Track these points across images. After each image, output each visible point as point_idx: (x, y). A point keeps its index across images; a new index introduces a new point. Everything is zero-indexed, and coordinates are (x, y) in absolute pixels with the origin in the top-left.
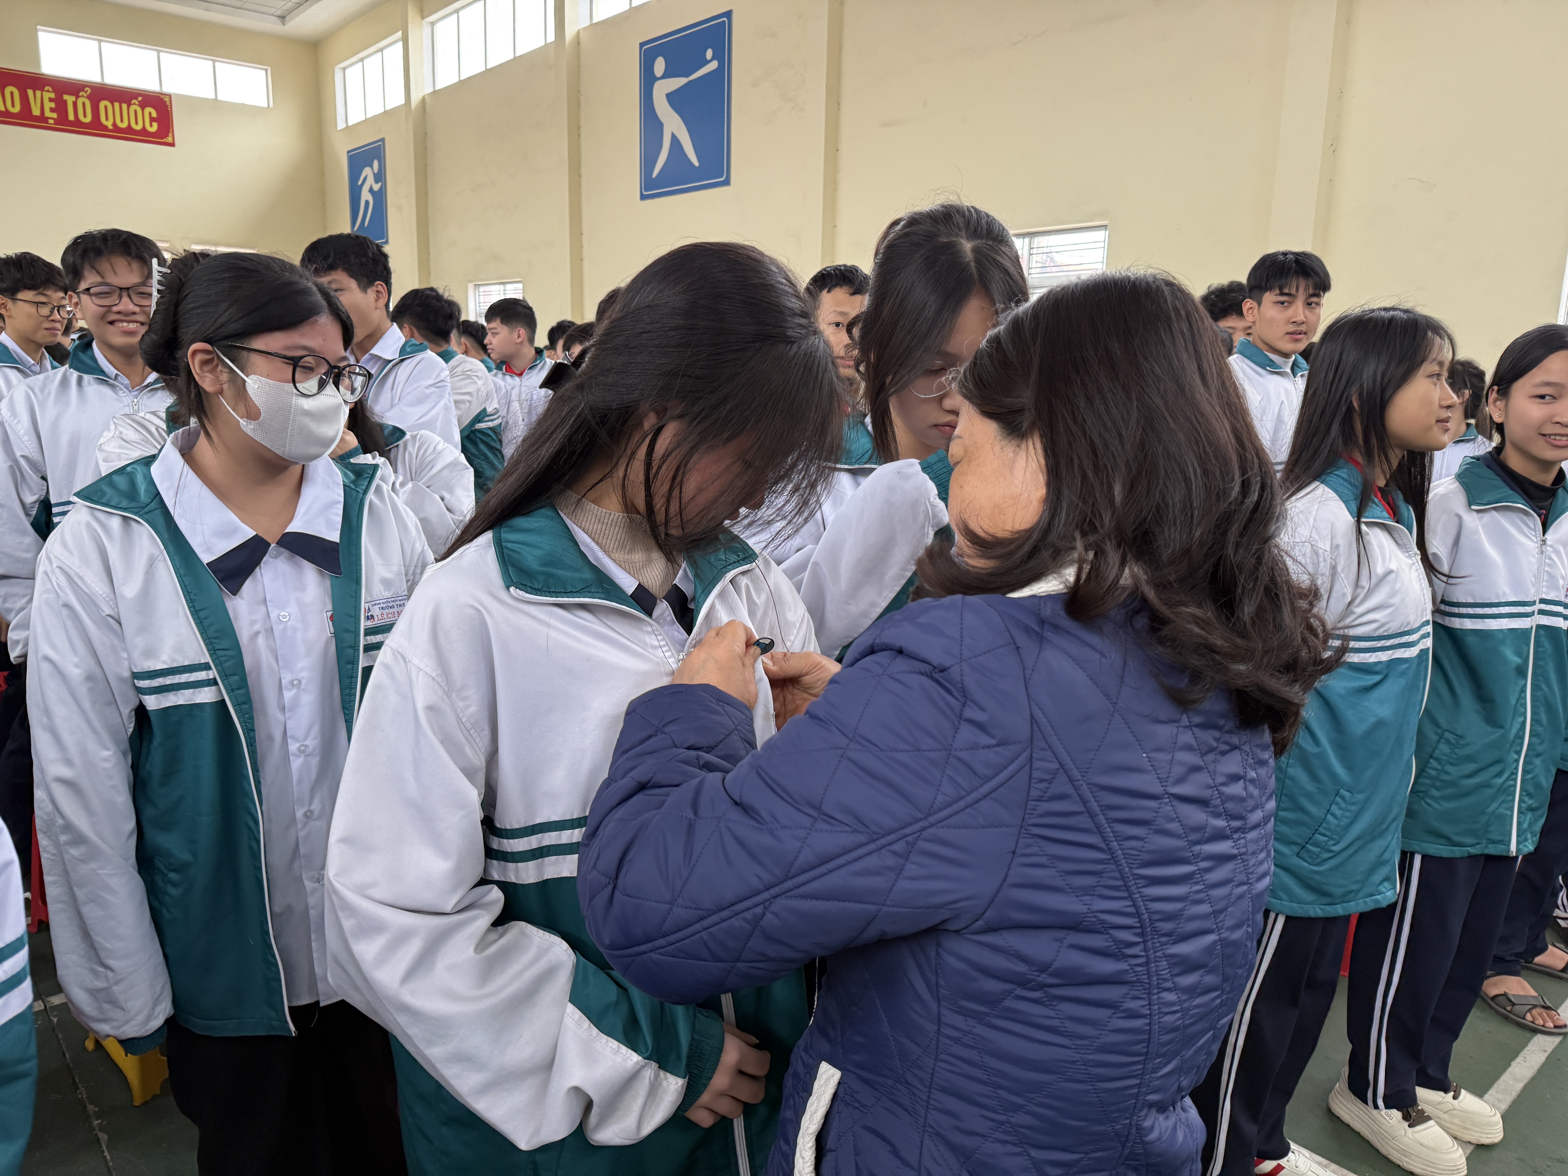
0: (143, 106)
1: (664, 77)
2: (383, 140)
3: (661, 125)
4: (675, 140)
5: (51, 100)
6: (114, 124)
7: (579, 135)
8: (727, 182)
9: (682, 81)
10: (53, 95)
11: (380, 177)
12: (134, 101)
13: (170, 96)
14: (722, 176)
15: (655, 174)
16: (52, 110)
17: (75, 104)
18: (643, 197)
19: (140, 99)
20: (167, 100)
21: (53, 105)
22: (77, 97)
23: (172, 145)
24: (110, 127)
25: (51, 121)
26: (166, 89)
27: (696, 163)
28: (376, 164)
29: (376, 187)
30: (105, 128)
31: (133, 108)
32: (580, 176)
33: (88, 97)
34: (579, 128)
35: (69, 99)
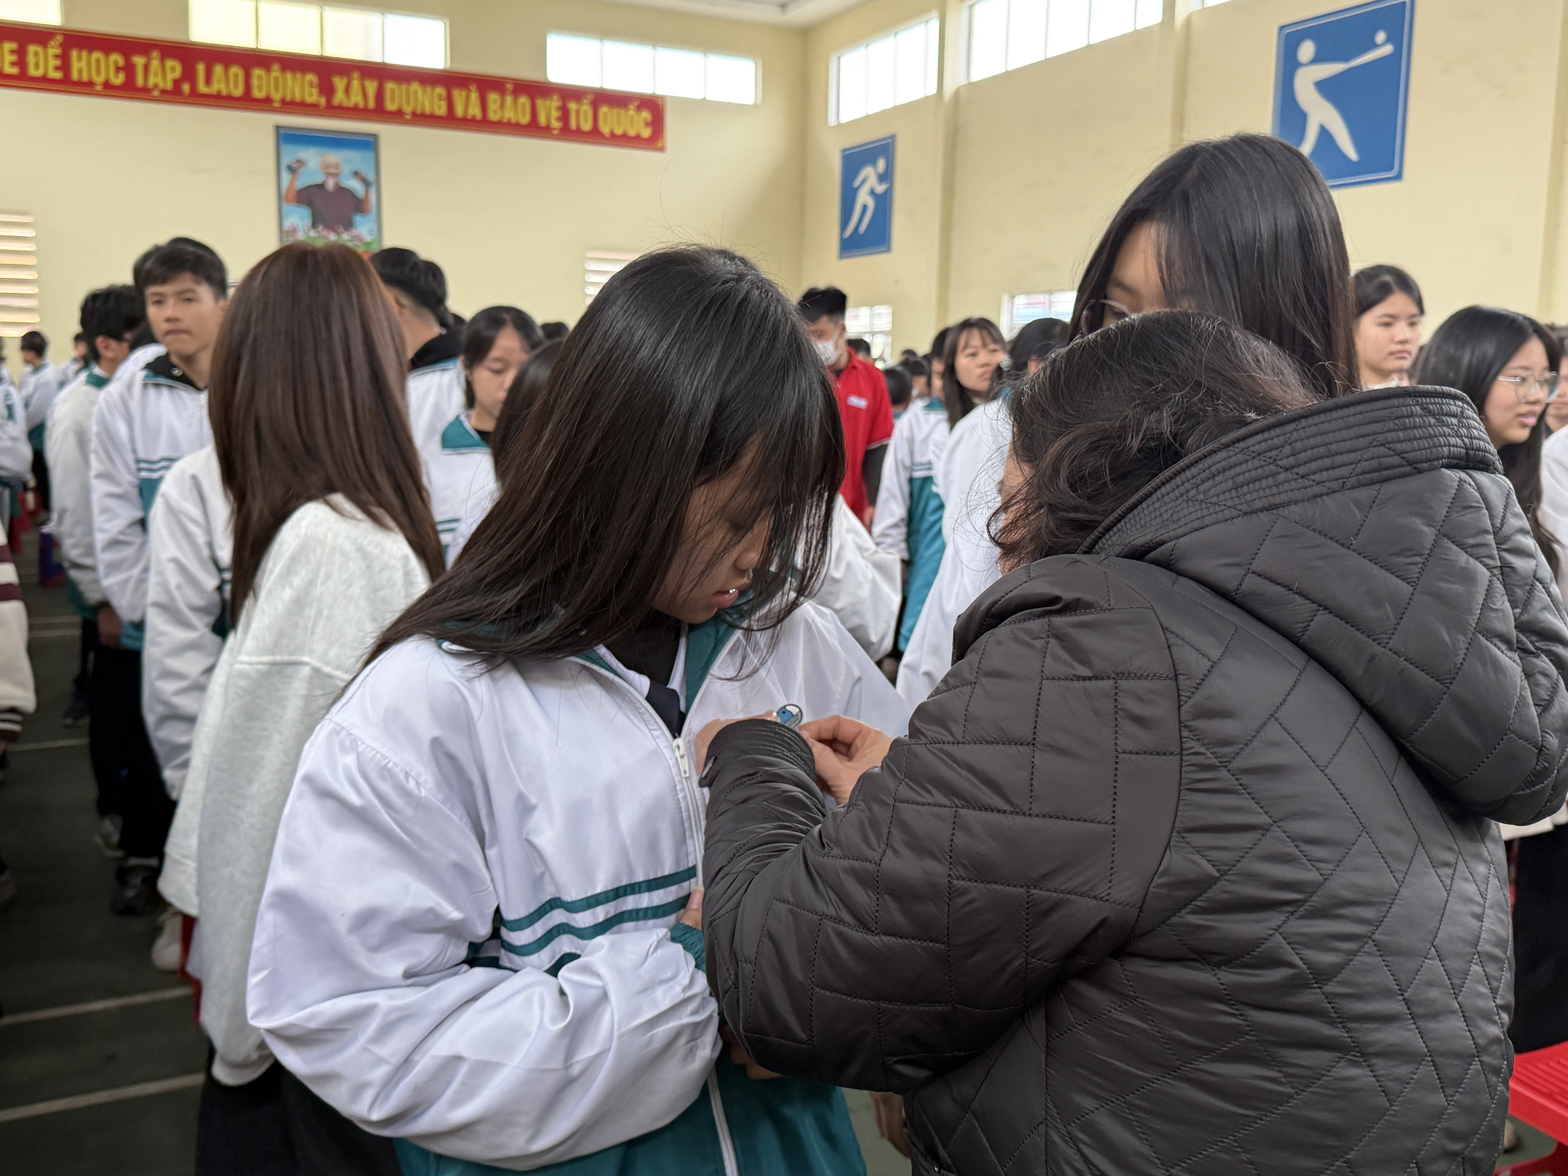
0: (638, 110)
2: (893, 137)
3: (1304, 117)
4: (1324, 133)
5: (557, 108)
6: (612, 132)
8: (1398, 177)
9: (1340, 67)
10: (558, 104)
11: (886, 177)
12: (632, 106)
13: (663, 98)
14: (1392, 171)
16: (557, 119)
17: (578, 112)
19: (637, 103)
20: (661, 102)
21: (558, 114)
22: (580, 103)
23: (662, 150)
24: (608, 134)
25: (556, 131)
26: (660, 92)
27: (1353, 156)
28: (881, 164)
29: (880, 189)
30: (603, 135)
31: (630, 113)
33: (590, 104)
35: (573, 106)
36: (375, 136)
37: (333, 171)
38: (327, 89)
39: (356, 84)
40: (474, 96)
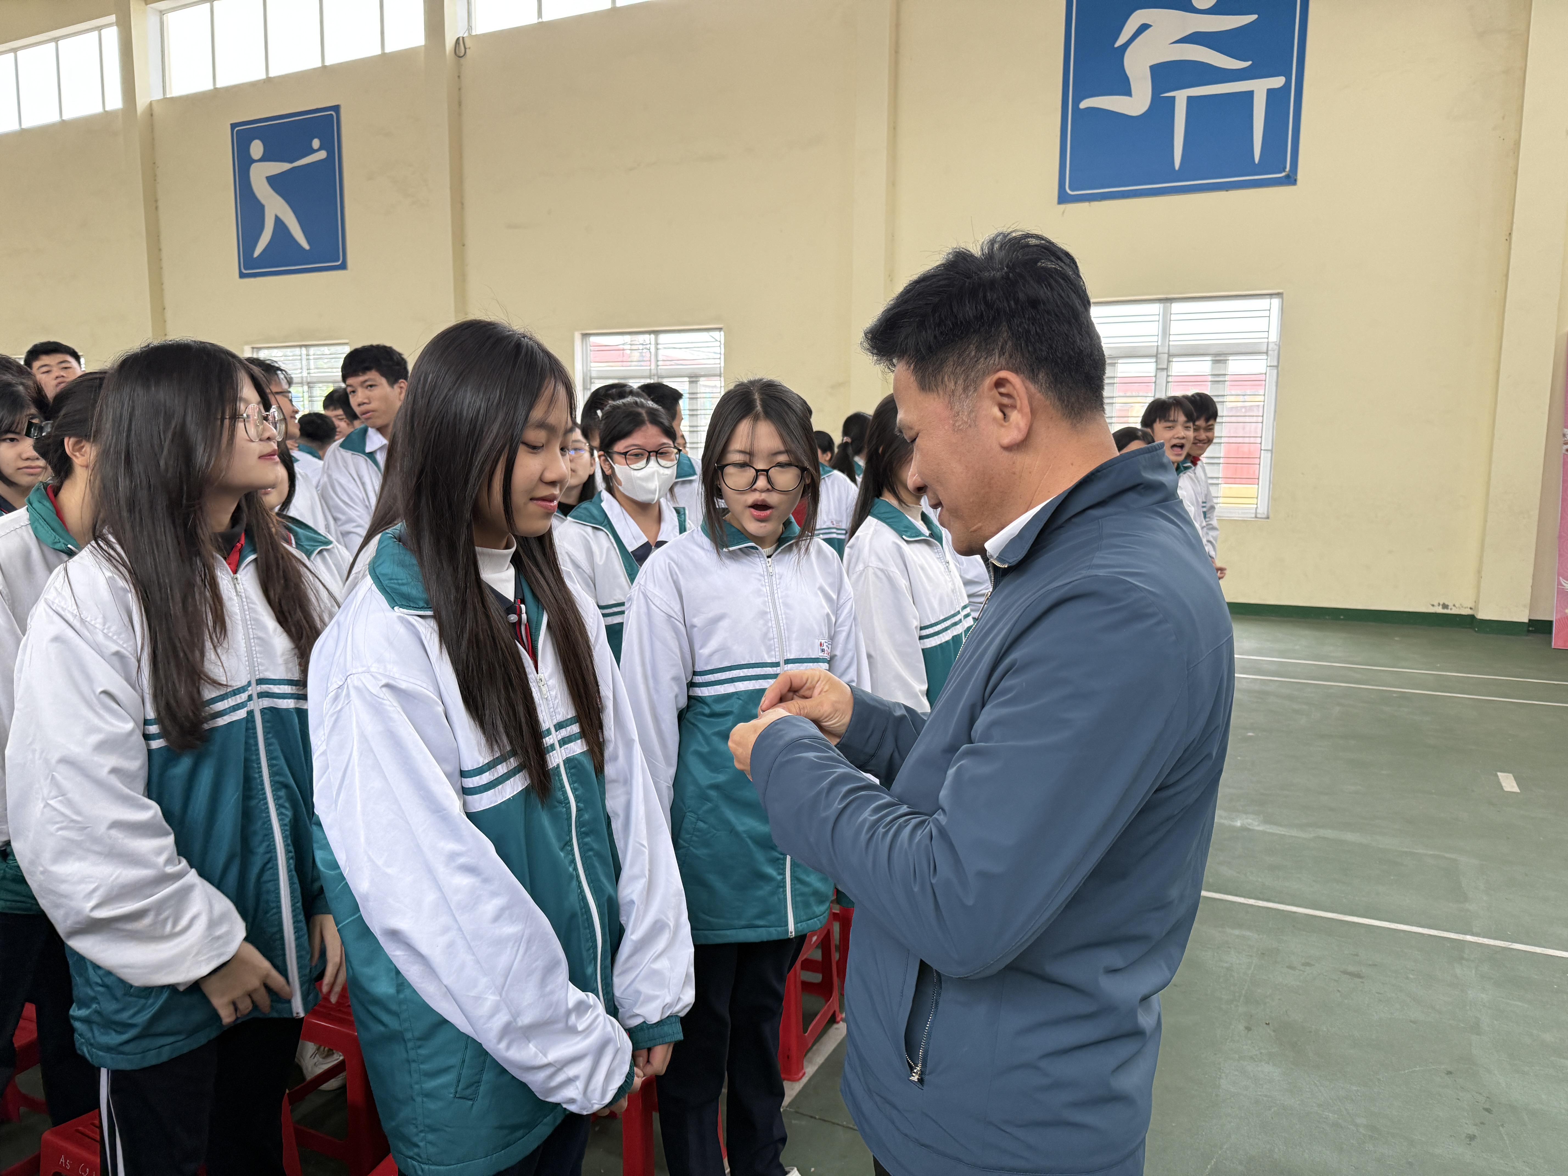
1: (261, 160)
3: (262, 207)
7: (157, 208)
8: (343, 266)
9: (286, 166)
14: (338, 260)
15: (257, 253)
18: (242, 276)
32: (160, 250)
34: (156, 201)
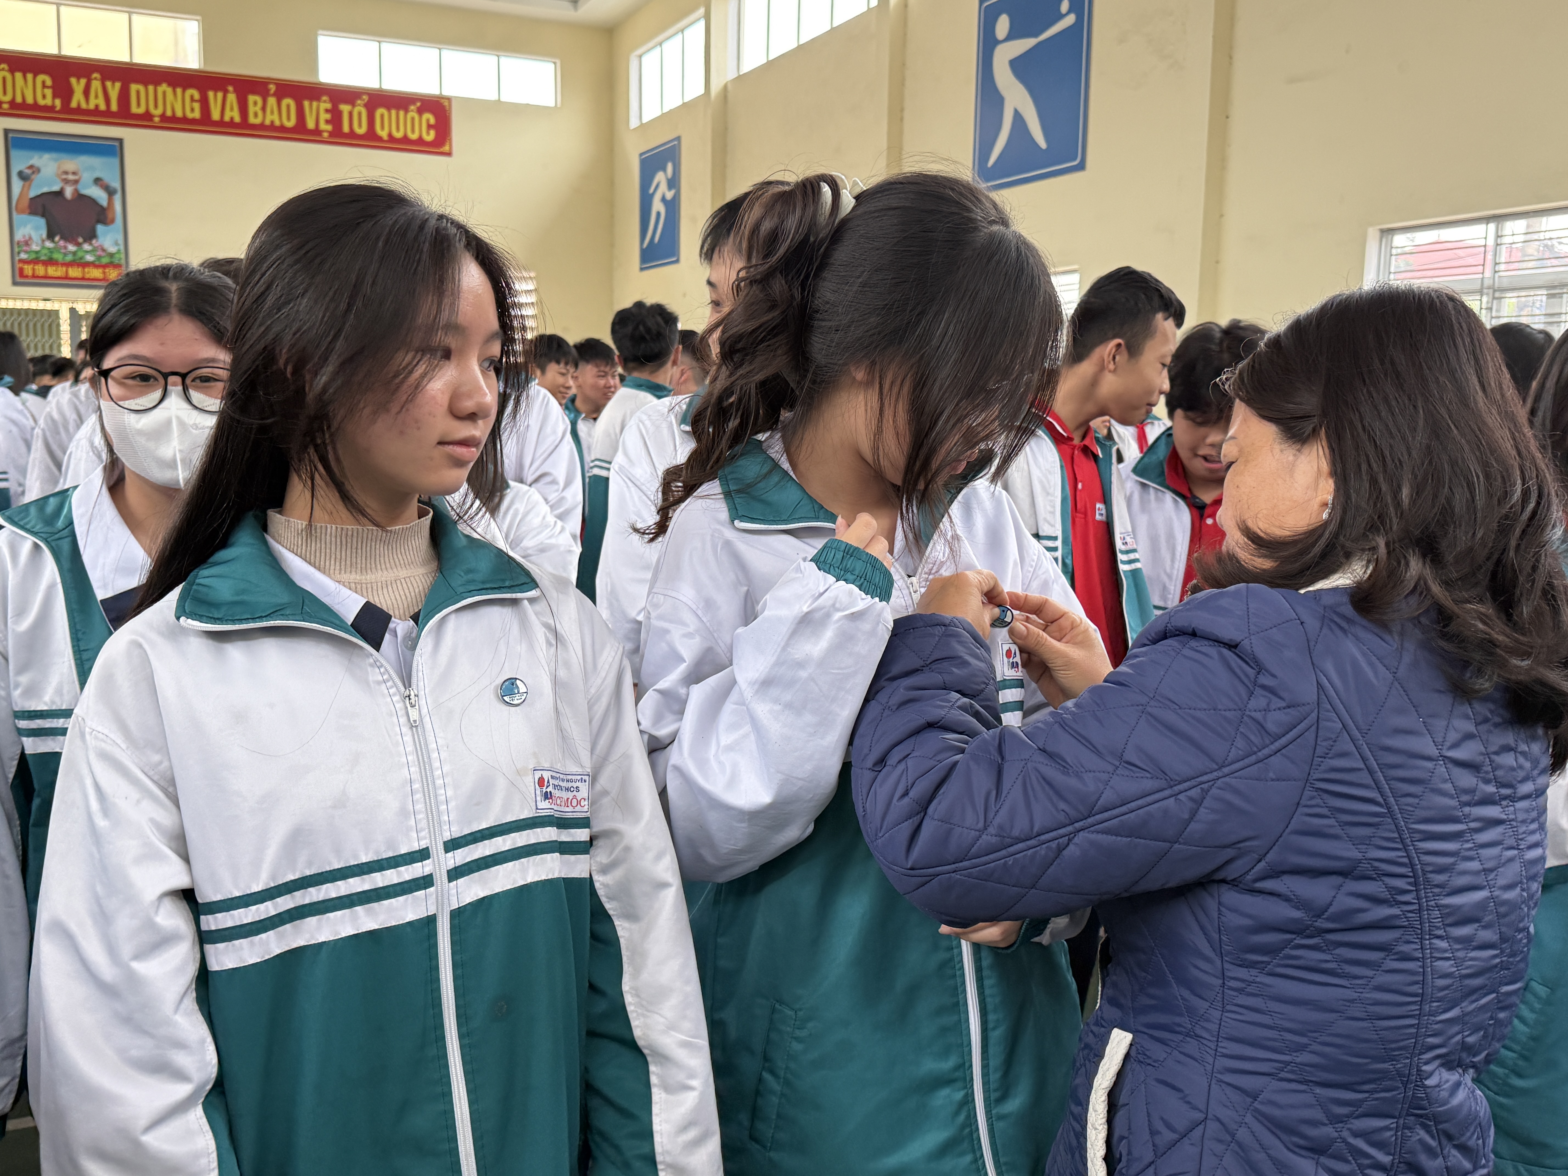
0: (420, 111)
1: (1006, 40)
2: (679, 139)
3: (1001, 100)
4: (1018, 117)
5: (327, 111)
6: (390, 135)
7: (900, 119)
8: (1082, 166)
9: (1030, 43)
10: (329, 106)
11: (673, 182)
12: (412, 107)
13: (449, 99)
14: (1075, 159)
15: (992, 159)
16: (327, 122)
17: (351, 114)
19: (419, 104)
20: (446, 104)
21: (328, 116)
22: (354, 105)
23: (449, 154)
24: (385, 137)
25: (326, 135)
26: (446, 93)
27: (1043, 144)
28: (670, 168)
29: (670, 195)
30: (380, 139)
31: (410, 115)
33: (366, 106)
35: (345, 108)
36: (120, 141)
37: (71, 177)
38: (63, 91)
39: (96, 85)
40: (232, 97)
